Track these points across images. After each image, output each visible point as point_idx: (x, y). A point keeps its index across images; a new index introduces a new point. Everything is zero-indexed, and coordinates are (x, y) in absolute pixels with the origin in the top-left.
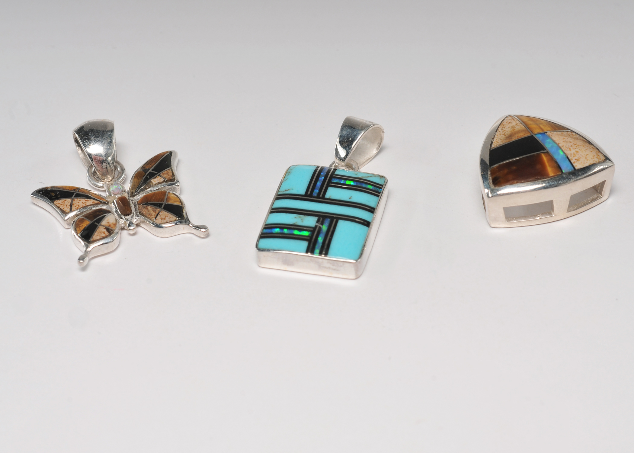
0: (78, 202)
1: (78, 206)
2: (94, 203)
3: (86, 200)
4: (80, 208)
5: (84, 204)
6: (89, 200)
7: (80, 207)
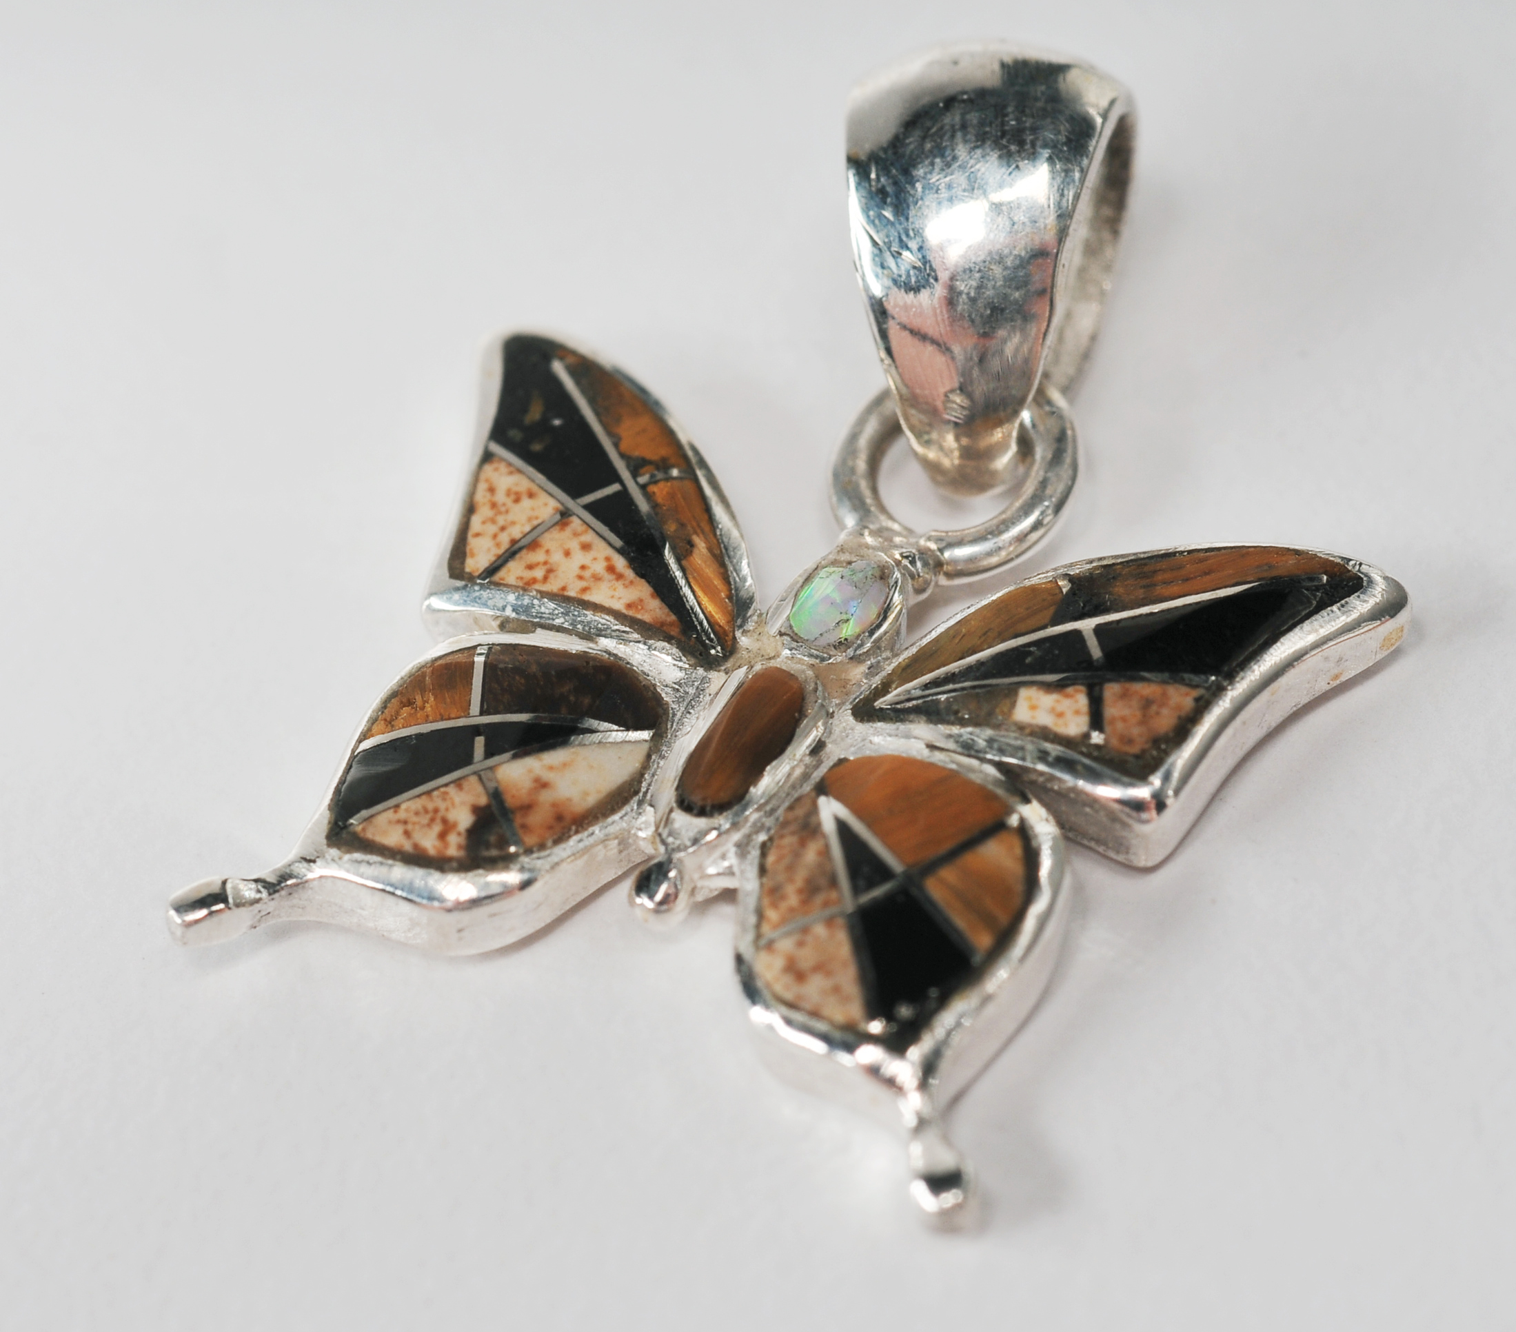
0: (567, 554)
1: (539, 573)
2: (631, 613)
3: (611, 569)
4: (543, 594)
5: (583, 584)
6: (630, 574)
7: (546, 588)
